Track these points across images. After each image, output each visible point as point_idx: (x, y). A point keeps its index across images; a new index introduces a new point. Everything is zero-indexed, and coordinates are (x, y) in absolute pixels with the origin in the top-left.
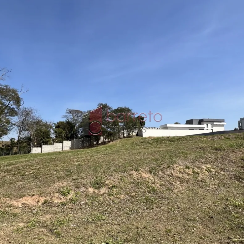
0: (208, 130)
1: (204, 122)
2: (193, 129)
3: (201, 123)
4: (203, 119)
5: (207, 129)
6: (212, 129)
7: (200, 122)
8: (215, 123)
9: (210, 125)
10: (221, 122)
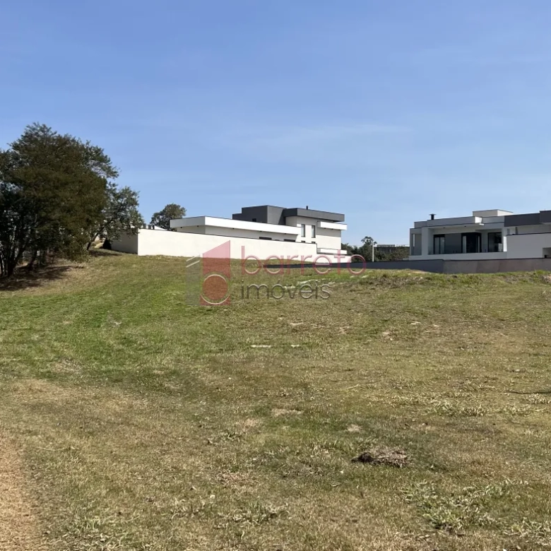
0: (304, 242)
1: (298, 220)
2: (270, 239)
3: (288, 219)
4: (296, 209)
5: (304, 239)
6: (314, 240)
7: (287, 216)
8: (323, 225)
9: (309, 229)
10: (334, 221)
